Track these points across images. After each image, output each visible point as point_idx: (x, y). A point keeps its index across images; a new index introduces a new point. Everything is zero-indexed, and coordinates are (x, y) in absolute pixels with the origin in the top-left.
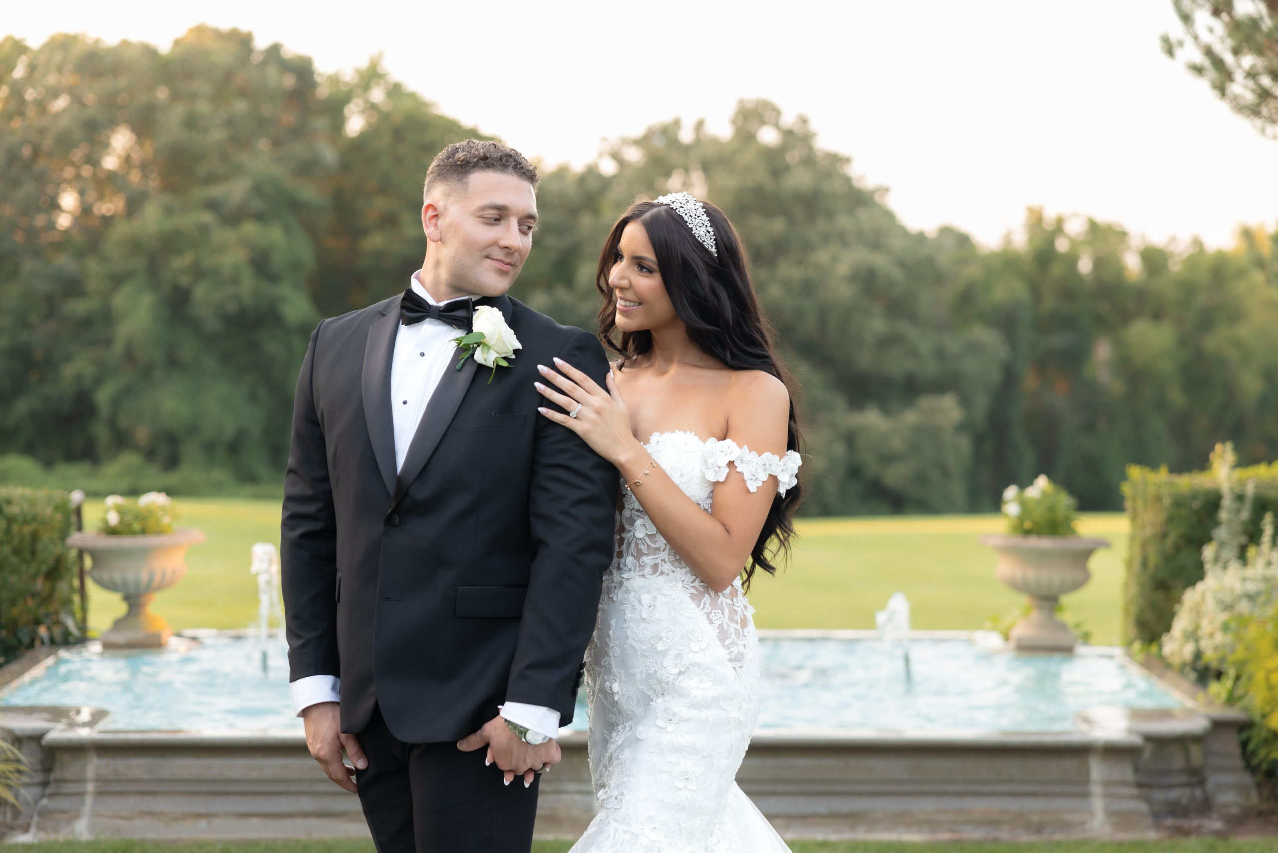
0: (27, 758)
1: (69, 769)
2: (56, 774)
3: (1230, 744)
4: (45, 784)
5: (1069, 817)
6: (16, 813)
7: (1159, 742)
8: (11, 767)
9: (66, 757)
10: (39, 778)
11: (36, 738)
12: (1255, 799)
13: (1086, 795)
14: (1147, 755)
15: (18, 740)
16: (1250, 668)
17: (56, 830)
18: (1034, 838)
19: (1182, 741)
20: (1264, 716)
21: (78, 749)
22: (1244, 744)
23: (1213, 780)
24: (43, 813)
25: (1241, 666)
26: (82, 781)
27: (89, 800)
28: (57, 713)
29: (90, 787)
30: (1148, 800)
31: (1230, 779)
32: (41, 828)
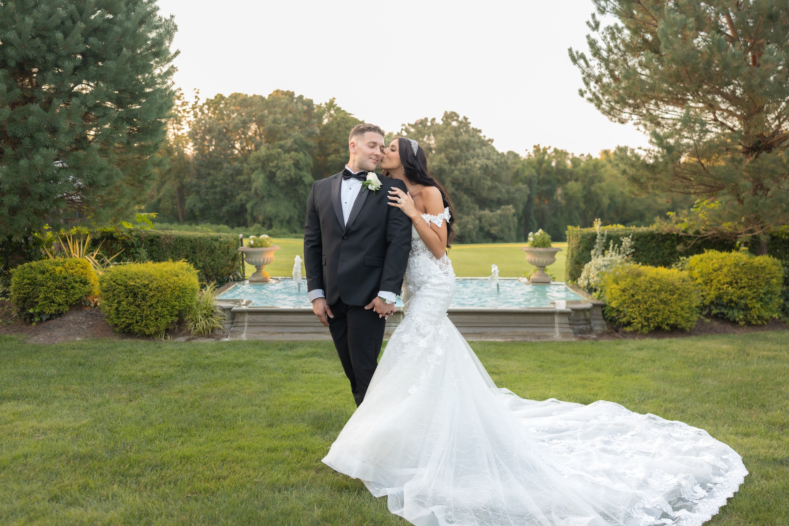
0: (227, 315)
1: (239, 318)
2: (236, 320)
3: (599, 311)
4: (232, 323)
5: (548, 334)
6: (224, 332)
7: (576, 311)
8: (222, 318)
9: (239, 315)
10: (230, 321)
11: (230, 309)
12: (606, 328)
13: (554, 327)
14: (572, 315)
15: (224, 310)
16: (605, 288)
17: (236, 337)
18: (537, 340)
19: (584, 310)
20: (609, 303)
21: (242, 312)
22: (603, 312)
23: (593, 322)
24: (232, 332)
25: (602, 287)
26: (244, 322)
27: (246, 328)
28: (236, 301)
29: (246, 324)
30: (573, 329)
31: (599, 322)
32: (231, 336)
